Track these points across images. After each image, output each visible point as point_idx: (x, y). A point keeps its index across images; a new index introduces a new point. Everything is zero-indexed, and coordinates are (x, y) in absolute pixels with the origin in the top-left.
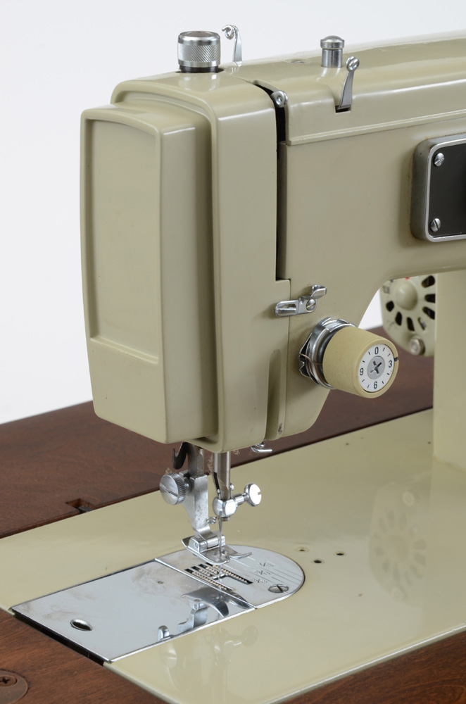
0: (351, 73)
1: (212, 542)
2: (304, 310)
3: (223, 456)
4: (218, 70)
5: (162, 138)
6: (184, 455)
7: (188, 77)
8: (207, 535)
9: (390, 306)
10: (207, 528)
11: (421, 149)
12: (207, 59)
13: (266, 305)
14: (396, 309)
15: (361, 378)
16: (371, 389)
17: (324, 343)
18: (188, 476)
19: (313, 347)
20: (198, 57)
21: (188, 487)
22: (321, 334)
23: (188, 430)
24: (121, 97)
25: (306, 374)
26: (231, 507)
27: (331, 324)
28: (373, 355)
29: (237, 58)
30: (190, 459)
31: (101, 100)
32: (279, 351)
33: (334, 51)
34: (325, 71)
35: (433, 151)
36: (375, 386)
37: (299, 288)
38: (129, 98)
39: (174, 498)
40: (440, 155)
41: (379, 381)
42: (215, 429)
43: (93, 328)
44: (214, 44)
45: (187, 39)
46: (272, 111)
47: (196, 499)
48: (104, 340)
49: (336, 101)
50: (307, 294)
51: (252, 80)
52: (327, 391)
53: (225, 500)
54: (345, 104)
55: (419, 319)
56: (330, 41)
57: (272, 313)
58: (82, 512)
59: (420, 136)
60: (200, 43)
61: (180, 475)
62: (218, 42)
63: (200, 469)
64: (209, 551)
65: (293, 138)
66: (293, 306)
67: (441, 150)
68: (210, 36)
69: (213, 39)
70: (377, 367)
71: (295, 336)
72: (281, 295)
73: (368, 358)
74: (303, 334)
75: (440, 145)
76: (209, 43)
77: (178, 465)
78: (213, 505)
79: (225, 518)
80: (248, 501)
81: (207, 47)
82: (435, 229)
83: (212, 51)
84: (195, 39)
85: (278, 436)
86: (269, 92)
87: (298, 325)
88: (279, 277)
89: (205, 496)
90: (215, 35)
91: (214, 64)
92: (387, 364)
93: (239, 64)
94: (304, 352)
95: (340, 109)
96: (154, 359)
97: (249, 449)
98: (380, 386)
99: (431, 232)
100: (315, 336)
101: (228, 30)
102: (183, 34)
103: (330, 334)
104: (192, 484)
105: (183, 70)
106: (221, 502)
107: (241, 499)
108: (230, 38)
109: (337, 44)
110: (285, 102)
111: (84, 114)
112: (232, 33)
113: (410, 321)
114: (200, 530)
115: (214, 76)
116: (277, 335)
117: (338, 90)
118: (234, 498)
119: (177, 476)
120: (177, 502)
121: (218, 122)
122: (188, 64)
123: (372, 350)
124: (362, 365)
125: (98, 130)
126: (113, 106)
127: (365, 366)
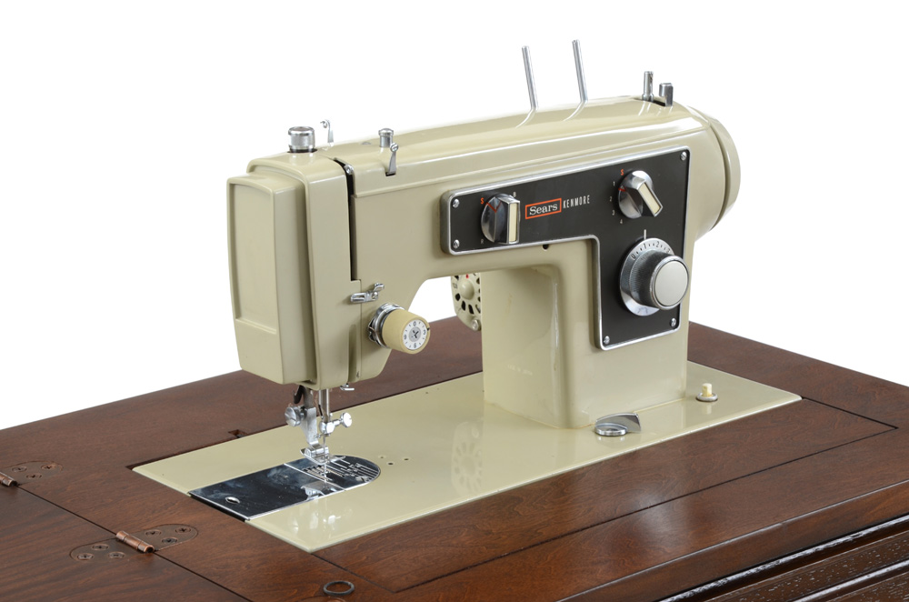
0: (394, 153)
1: (319, 451)
2: (371, 299)
3: (324, 392)
4: (314, 150)
5: (274, 196)
6: (301, 394)
7: (294, 156)
8: (316, 447)
9: (458, 297)
10: (316, 442)
11: (444, 197)
12: (306, 144)
13: (345, 296)
14: (462, 299)
15: (405, 341)
16: (412, 348)
17: (383, 319)
18: (303, 408)
19: (377, 322)
20: (300, 143)
21: (303, 415)
22: (381, 314)
23: (297, 376)
24: (252, 169)
25: (373, 339)
26: (330, 427)
27: (389, 307)
28: (412, 326)
29: (330, 140)
30: (305, 397)
31: (240, 172)
32: (355, 326)
33: (387, 138)
34: (382, 149)
35: (451, 198)
36: (415, 346)
37: (366, 286)
38: (257, 169)
39: (295, 423)
40: (457, 201)
41: (417, 343)
42: (315, 375)
43: (238, 313)
44: (311, 135)
45: (293, 132)
46: (344, 176)
47: (309, 424)
48: (245, 320)
49: (386, 169)
50: (371, 290)
51: (333, 158)
52: (390, 351)
53: (326, 423)
54: (391, 171)
55: (476, 306)
56: (385, 131)
57: (349, 301)
58: (238, 437)
59: (444, 189)
60: (301, 135)
61: (299, 408)
62: (313, 134)
63: (310, 403)
64: (317, 456)
65: (359, 192)
66: (363, 296)
67: (458, 197)
68: (308, 130)
69: (309, 132)
70: (416, 334)
71: (365, 316)
72: (355, 290)
73: (409, 328)
74: (370, 315)
75: (457, 194)
76: (307, 134)
77: (297, 401)
78: (320, 426)
79: (327, 435)
80: (342, 424)
81: (306, 137)
82: (456, 247)
83: (309, 140)
84: (299, 133)
85: (357, 380)
86: (343, 165)
87: (367, 308)
88: (353, 278)
89: (315, 422)
90: (311, 129)
91: (311, 147)
92: (422, 332)
93: (332, 144)
94: (371, 326)
95: (388, 174)
96: (274, 331)
97: (338, 388)
98: (418, 346)
99: (453, 248)
100: (377, 315)
101: (324, 122)
102: (291, 129)
103: (386, 314)
104: (306, 413)
105: (292, 151)
106: (324, 424)
107: (338, 422)
108: (325, 127)
109: (389, 134)
110: (352, 171)
111: (228, 180)
112: (326, 124)
113: (470, 307)
114: (312, 443)
115: (311, 155)
116: (353, 315)
117: (387, 162)
118: (333, 422)
119: (296, 408)
120: (296, 425)
121: (309, 185)
122: (294, 148)
123: (412, 323)
124: (405, 333)
125: (238, 190)
126: (248, 175)
127: (407, 333)
